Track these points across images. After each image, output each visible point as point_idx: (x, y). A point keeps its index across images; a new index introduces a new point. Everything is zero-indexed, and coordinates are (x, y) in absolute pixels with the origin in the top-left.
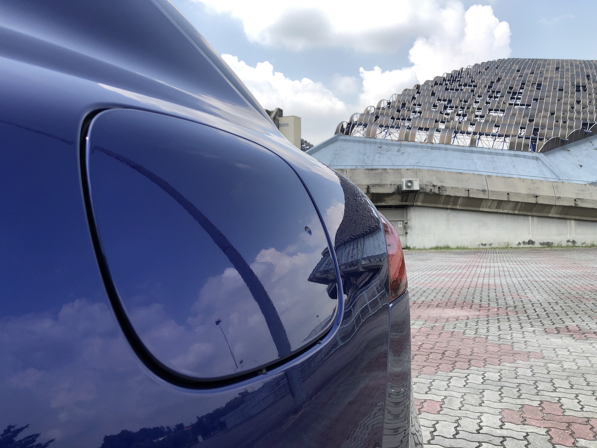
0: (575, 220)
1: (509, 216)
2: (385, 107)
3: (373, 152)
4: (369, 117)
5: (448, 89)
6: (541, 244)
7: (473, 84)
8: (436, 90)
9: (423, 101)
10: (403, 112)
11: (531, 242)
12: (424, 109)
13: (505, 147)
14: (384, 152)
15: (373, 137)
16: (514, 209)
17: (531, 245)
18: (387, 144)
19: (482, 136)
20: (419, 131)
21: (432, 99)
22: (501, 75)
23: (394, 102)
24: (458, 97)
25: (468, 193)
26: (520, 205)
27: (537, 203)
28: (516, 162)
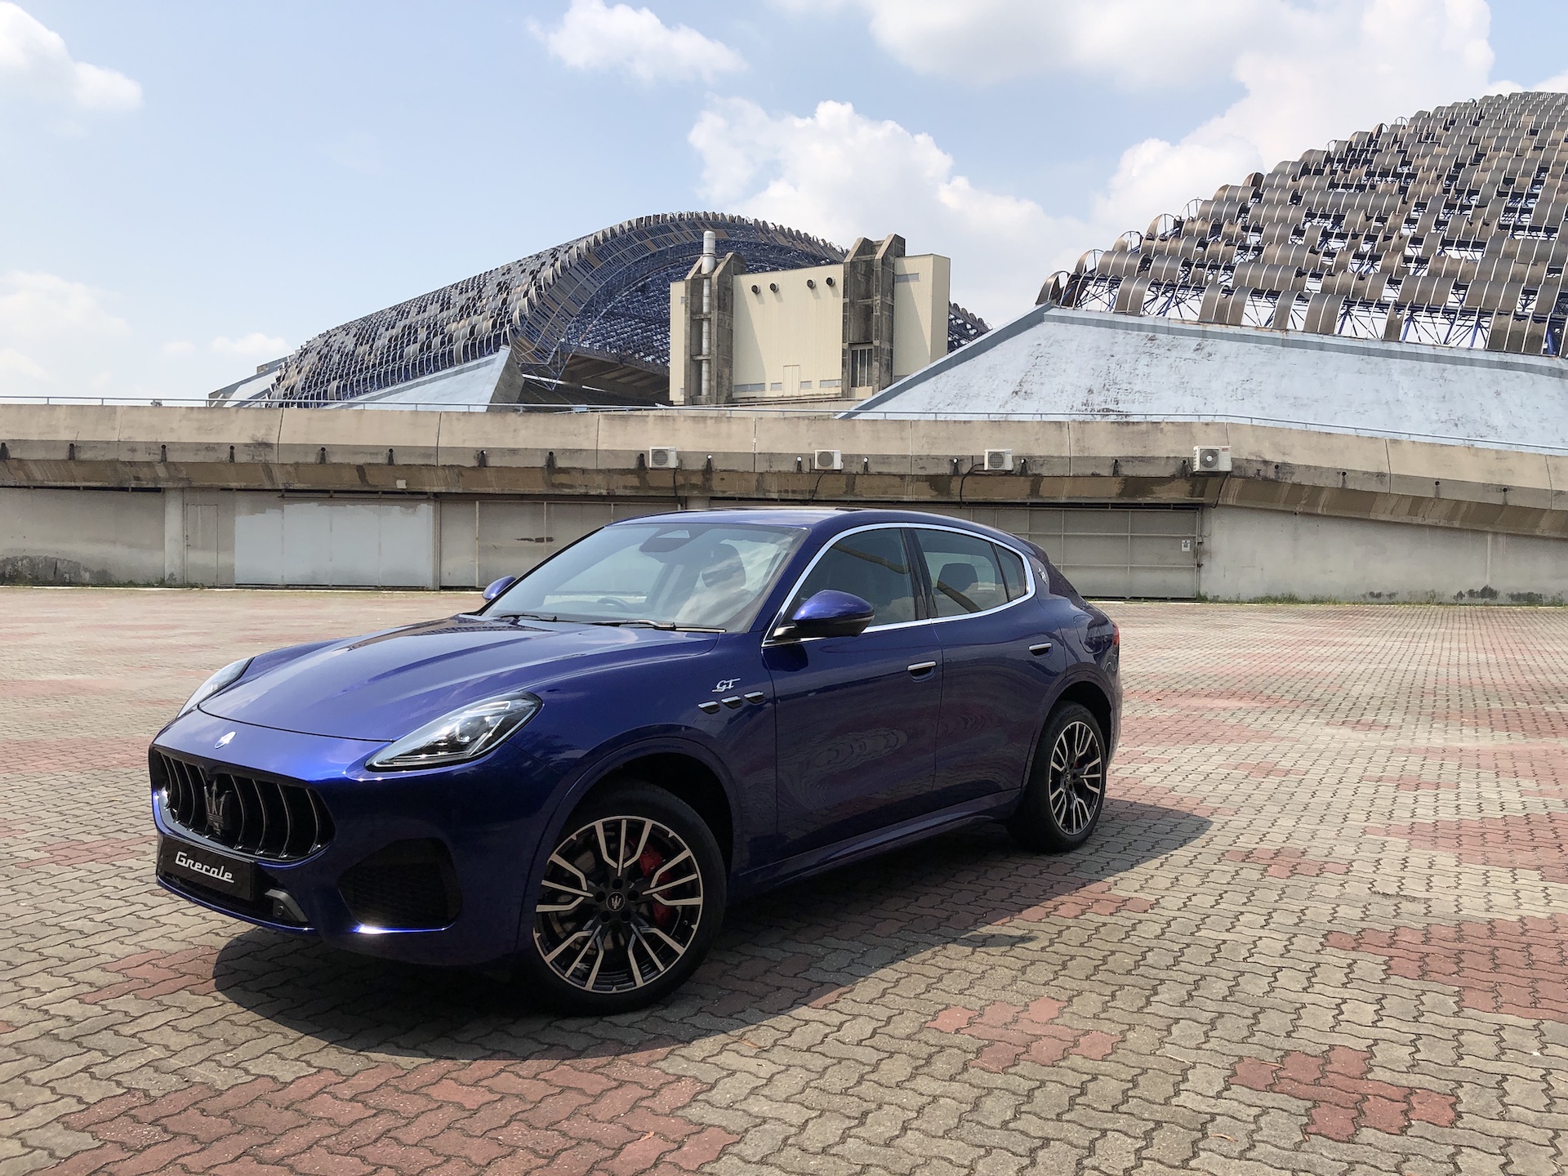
1: (1439, 532)
2: (1167, 235)
3: (1132, 350)
4: (1126, 261)
5: (1337, 186)
6: (1512, 596)
7: (1406, 170)
8: (1304, 189)
9: (1268, 219)
10: (1214, 247)
11: (1488, 593)
12: (1269, 240)
13: (1480, 343)
14: (1162, 351)
15: (1135, 312)
16: (1450, 518)
17: (1488, 600)
18: (1169, 331)
19: (1418, 313)
20: (1255, 298)
21: (1291, 213)
22: (1486, 143)
23: (1193, 220)
24: (1360, 207)
25: (1344, 480)
26: (1464, 508)
27: (1505, 505)
28: (1504, 382)
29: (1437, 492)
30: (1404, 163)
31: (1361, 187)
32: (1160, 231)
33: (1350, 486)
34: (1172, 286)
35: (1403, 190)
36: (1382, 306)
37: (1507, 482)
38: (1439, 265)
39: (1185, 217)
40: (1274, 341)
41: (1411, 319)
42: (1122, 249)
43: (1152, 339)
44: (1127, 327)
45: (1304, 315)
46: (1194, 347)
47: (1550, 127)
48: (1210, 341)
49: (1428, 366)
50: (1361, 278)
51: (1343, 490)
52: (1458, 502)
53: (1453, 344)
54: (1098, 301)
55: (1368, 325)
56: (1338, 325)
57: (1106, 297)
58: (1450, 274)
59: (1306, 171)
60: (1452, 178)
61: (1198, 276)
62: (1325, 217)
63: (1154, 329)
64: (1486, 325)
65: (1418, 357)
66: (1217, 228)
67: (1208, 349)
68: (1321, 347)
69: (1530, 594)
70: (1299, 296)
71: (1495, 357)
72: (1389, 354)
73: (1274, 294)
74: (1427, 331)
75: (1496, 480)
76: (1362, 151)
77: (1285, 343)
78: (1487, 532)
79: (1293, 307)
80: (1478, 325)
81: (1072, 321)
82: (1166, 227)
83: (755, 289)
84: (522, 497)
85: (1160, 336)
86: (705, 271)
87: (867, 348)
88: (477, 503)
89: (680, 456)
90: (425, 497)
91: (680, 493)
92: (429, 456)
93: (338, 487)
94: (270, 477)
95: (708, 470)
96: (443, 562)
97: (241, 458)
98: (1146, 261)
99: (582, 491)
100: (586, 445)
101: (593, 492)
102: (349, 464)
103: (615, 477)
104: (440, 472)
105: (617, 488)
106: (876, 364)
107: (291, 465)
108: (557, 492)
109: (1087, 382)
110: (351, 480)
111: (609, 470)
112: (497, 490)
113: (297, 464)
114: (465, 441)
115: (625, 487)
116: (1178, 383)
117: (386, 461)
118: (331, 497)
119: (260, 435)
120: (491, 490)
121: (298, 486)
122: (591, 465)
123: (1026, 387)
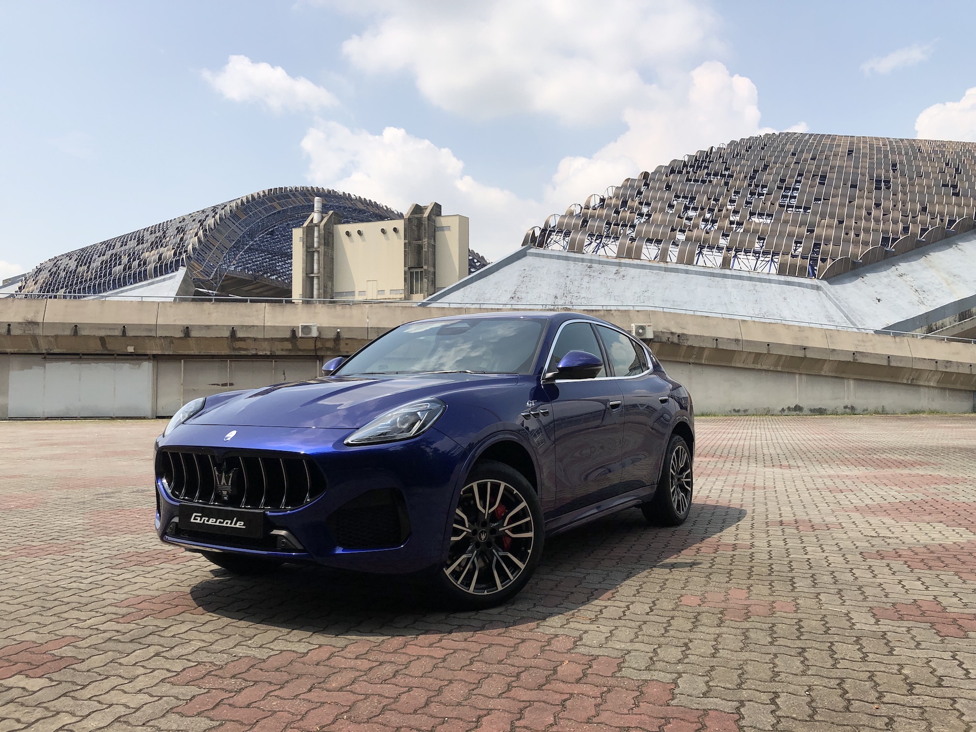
0: (855, 379)
1: (770, 373)
2: (596, 206)
3: (579, 273)
4: (573, 221)
5: (690, 180)
6: (811, 410)
7: (727, 173)
8: (672, 181)
9: (654, 198)
10: (624, 214)
11: (798, 408)
12: (655, 210)
13: (773, 271)
14: (596, 274)
15: (580, 251)
16: (776, 365)
17: (798, 412)
18: (600, 262)
19: (739, 253)
20: (648, 244)
21: (666, 195)
22: (769, 160)
23: (611, 198)
24: (705, 192)
25: (717, 343)
26: (784, 358)
27: (805, 357)
28: (788, 293)
29: (769, 350)
30: (727, 169)
31: (704, 182)
32: (592, 204)
33: (720, 347)
34: (600, 236)
35: (726, 184)
36: (720, 249)
37: (805, 344)
38: (749, 226)
39: (606, 197)
40: (660, 268)
41: (735, 256)
42: (571, 214)
43: (590, 267)
44: (575, 260)
45: (676, 254)
46: (615, 272)
47: (802, 151)
48: (624, 268)
49: (746, 283)
50: (707, 233)
51: (717, 349)
52: (780, 356)
53: (759, 270)
54: (557, 244)
55: (712, 259)
56: (696, 259)
57: (562, 242)
58: (755, 231)
59: (673, 171)
60: (752, 178)
61: (615, 231)
62: (685, 197)
63: (591, 261)
64: (776, 260)
65: (740, 278)
66: (624, 203)
67: (621, 274)
68: (687, 272)
69: (820, 408)
70: (673, 242)
71: (782, 278)
72: (725, 276)
73: (659, 242)
74: (744, 263)
75: (800, 343)
76: (703, 161)
77: (666, 270)
78: (796, 373)
79: (670, 249)
80: (772, 260)
81: (543, 256)
82: (595, 202)
83: (348, 234)
84: (213, 357)
85: (594, 265)
86: (315, 221)
87: (419, 270)
88: (182, 361)
89: (320, 329)
90: (147, 357)
91: (319, 353)
92: (151, 330)
93: (86, 352)
94: (36, 345)
95: (338, 338)
96: (158, 400)
97: (15, 332)
98: (585, 222)
99: (254, 352)
100: (256, 323)
101: (260, 353)
102: (94, 336)
103: (276, 343)
104: (158, 341)
105: (277, 350)
106: (425, 280)
107: (52, 336)
108: (237, 353)
109: (553, 292)
110: (96, 347)
111: (272, 339)
112: (197, 353)
113: (56, 336)
114: (175, 320)
115: (282, 350)
116: (606, 293)
117: (121, 334)
118: (81, 358)
119: (30, 317)
120: (192, 353)
121: (56, 351)
122: (260, 336)
123: (518, 294)
